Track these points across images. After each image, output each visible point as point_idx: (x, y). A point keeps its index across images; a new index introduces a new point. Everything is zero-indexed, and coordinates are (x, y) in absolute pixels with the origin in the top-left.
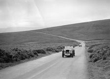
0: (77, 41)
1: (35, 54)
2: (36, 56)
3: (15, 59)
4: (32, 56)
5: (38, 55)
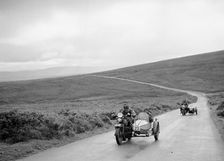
0: (189, 93)
1: (106, 120)
2: (107, 125)
3: (64, 131)
4: (100, 126)
5: (110, 124)
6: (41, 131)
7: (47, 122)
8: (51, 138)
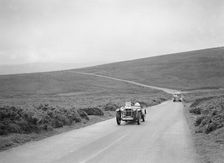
1: (83, 116)
2: (84, 120)
3: (43, 126)
4: (78, 121)
5: (88, 119)
6: (20, 125)
7: (26, 116)
8: (30, 132)
